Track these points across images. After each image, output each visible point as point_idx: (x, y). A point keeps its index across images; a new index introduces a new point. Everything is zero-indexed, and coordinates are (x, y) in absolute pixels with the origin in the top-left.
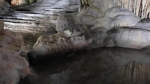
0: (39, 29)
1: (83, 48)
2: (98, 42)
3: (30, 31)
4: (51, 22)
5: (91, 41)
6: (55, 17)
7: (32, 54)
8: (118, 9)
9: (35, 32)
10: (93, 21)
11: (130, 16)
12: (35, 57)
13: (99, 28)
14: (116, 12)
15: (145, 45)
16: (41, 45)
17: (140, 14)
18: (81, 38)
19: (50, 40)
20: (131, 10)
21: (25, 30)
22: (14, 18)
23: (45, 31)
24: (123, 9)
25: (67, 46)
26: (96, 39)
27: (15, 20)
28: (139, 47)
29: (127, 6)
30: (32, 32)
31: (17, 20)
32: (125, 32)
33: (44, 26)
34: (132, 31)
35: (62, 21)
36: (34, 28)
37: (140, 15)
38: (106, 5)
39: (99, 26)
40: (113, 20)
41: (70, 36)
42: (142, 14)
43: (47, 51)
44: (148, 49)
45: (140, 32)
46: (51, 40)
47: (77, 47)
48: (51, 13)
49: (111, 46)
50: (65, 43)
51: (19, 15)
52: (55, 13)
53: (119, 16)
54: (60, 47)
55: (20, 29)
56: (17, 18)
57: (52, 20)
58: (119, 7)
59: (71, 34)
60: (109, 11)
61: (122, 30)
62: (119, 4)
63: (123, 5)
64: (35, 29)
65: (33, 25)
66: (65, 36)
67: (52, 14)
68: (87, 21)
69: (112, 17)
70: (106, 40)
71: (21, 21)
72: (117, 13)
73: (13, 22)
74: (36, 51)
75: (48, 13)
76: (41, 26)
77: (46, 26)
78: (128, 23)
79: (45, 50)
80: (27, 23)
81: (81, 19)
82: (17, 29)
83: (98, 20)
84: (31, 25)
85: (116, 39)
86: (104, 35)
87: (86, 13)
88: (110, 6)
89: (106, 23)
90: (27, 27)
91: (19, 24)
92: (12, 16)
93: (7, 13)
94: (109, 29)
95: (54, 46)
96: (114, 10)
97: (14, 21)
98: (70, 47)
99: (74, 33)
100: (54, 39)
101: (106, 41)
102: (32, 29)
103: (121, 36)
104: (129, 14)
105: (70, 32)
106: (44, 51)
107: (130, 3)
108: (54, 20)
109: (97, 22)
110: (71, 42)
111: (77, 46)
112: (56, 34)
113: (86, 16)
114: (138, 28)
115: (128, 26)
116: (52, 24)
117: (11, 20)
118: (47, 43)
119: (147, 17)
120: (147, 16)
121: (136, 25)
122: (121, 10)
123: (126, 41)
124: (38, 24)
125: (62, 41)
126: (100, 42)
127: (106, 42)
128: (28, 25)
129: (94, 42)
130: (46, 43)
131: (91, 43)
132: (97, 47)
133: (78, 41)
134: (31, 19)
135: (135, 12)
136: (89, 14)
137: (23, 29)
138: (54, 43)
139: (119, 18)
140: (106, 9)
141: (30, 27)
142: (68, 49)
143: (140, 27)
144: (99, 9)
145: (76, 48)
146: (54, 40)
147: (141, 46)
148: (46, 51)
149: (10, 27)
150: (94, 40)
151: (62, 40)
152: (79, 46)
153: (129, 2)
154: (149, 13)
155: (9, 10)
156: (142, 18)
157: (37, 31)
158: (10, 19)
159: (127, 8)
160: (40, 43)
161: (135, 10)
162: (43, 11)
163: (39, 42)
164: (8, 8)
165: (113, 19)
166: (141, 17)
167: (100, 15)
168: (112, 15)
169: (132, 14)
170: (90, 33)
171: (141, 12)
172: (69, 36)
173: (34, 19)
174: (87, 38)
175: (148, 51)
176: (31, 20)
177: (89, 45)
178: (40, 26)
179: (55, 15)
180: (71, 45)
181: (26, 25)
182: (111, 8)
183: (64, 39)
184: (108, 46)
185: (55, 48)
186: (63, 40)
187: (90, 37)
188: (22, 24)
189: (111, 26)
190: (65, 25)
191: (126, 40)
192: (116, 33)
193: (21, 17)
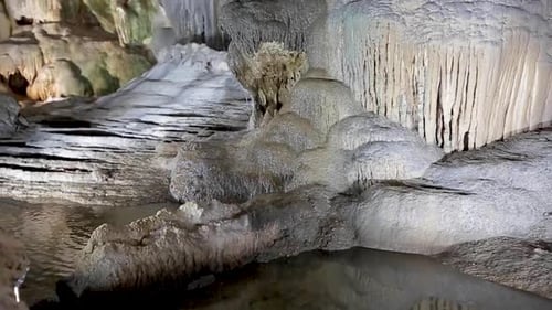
0: (114, 193)
1: (245, 257)
2: (301, 234)
3: (82, 202)
4: (157, 167)
5: (272, 231)
6: (170, 148)
7: (72, 284)
8: (368, 121)
9: (99, 203)
10: (289, 164)
11: (404, 144)
12: (79, 292)
13: (308, 187)
14: (362, 131)
15: (450, 243)
16: (99, 253)
17: (439, 135)
18: (236, 224)
19: (132, 237)
20: (409, 125)
21: (66, 196)
22: (33, 151)
23: (131, 199)
24: (382, 124)
25: (188, 253)
26: (291, 225)
27: (32, 160)
28: (432, 248)
29: (396, 111)
30: (88, 203)
31: (42, 160)
32: (386, 199)
33: (131, 182)
34: (410, 196)
35: (189, 165)
36: (95, 188)
37: (440, 142)
38: (331, 111)
39: (307, 178)
40: (354, 159)
41: (200, 222)
42: (446, 136)
43: (121, 272)
44: (457, 255)
45: (432, 199)
46: (135, 236)
47: (222, 256)
48: (159, 133)
49: (343, 248)
50: (182, 245)
51: (49, 143)
52: (174, 134)
53: (370, 144)
54: (164, 257)
55: (49, 194)
56: (41, 152)
57: (159, 160)
58: (370, 116)
59: (203, 215)
60: (340, 130)
61: (379, 191)
62: (371, 107)
63: (382, 111)
64: (100, 193)
65: (95, 177)
66: (182, 220)
67: (162, 135)
68: (272, 162)
69: (349, 148)
70: (327, 227)
71: (53, 164)
72: (365, 136)
73: (25, 169)
74: (86, 273)
75: (148, 131)
76: (120, 182)
77: (138, 180)
78: (400, 168)
79: (113, 270)
80: (75, 170)
81: (253, 157)
82: (37, 192)
83: (307, 159)
84: (86, 178)
85: (358, 223)
86: (321, 211)
87: (268, 135)
88: (344, 114)
89: (331, 168)
90: (74, 185)
91: (45, 176)
92: (22, 145)
93: (9, 136)
94: (342, 190)
95: (145, 255)
96: (356, 126)
97: (31, 163)
98: (200, 257)
99: (213, 211)
100: (144, 234)
101: (324, 230)
102: (89, 191)
103: (374, 214)
104: (402, 139)
105: (200, 206)
106: (111, 275)
107: (404, 102)
108: (165, 160)
109: (302, 167)
110: (200, 239)
111: (223, 251)
112: (151, 218)
113: (268, 145)
114: (431, 184)
115: (401, 178)
116: (159, 171)
117: (21, 159)
118: (121, 247)
119: (462, 147)
120: (462, 142)
121: (426, 173)
122: (377, 126)
123: (392, 230)
124: (109, 173)
125: (170, 239)
126: (305, 237)
127: (327, 233)
128: (78, 178)
129: (285, 235)
130: (115, 248)
131: (275, 241)
132: (296, 253)
133: (224, 234)
134: (91, 155)
135: (421, 130)
136: (278, 139)
137: (56, 195)
138: (144, 245)
139: (370, 151)
140: (331, 123)
141: (82, 185)
142: (190, 262)
143: (438, 182)
144: (308, 122)
145: (219, 260)
146: (144, 237)
147: (436, 244)
148: (115, 275)
149: (13, 188)
150: (287, 230)
151: (170, 234)
152: (231, 253)
153: (401, 101)
154: (467, 134)
155: (18, 123)
156: (448, 150)
157: (104, 198)
158: (16, 156)
159: (396, 120)
160: (97, 249)
161: (421, 124)
162: (135, 124)
163: (95, 244)
164: (13, 118)
165: (353, 157)
166: (442, 146)
167: (311, 144)
168: (350, 141)
169: (411, 138)
170: (271, 207)
171: (443, 129)
172: (197, 220)
173: (98, 156)
174: (257, 224)
175: (456, 260)
176: (89, 161)
177: (269, 246)
178: (117, 182)
179: (174, 139)
180: (201, 249)
181: (71, 180)
182: (343, 120)
183: (176, 231)
184: (331, 248)
185: (148, 262)
186: (175, 235)
187: (270, 220)
188: (56, 177)
189: (346, 178)
190: (201, 177)
191: (390, 225)
192: (360, 201)
193: (56, 150)
